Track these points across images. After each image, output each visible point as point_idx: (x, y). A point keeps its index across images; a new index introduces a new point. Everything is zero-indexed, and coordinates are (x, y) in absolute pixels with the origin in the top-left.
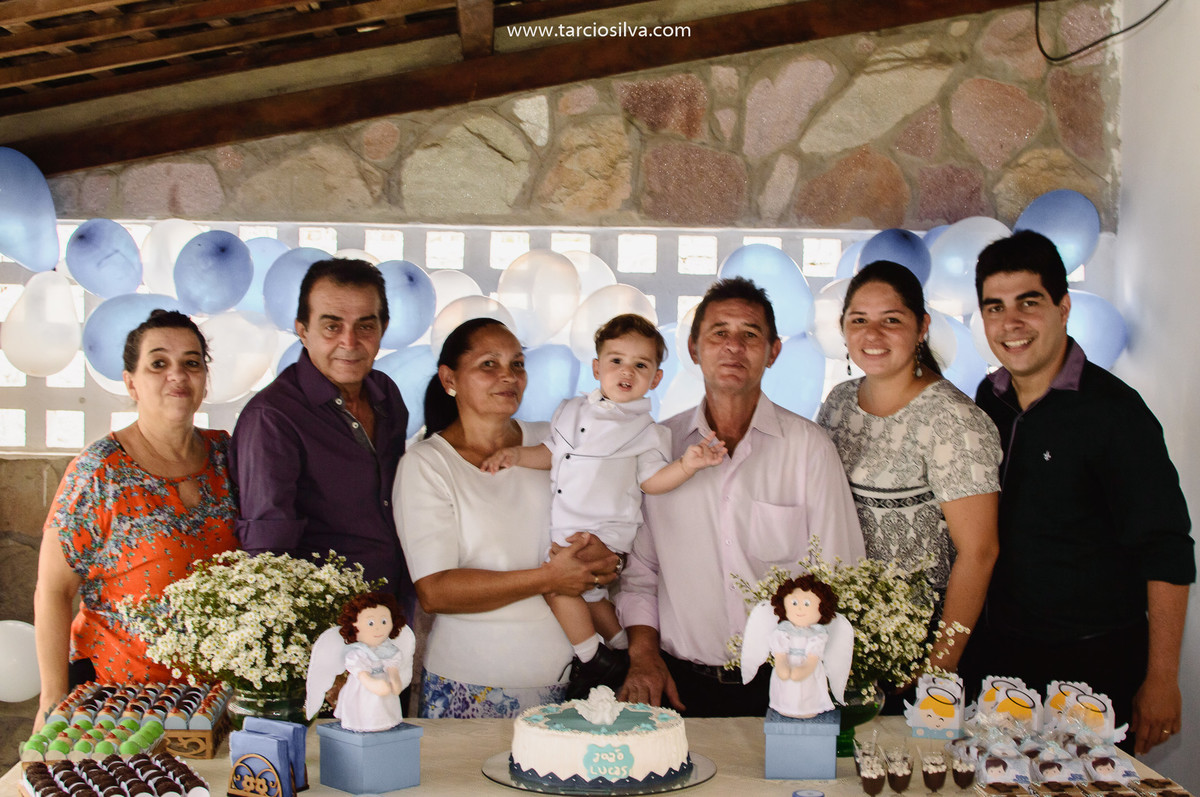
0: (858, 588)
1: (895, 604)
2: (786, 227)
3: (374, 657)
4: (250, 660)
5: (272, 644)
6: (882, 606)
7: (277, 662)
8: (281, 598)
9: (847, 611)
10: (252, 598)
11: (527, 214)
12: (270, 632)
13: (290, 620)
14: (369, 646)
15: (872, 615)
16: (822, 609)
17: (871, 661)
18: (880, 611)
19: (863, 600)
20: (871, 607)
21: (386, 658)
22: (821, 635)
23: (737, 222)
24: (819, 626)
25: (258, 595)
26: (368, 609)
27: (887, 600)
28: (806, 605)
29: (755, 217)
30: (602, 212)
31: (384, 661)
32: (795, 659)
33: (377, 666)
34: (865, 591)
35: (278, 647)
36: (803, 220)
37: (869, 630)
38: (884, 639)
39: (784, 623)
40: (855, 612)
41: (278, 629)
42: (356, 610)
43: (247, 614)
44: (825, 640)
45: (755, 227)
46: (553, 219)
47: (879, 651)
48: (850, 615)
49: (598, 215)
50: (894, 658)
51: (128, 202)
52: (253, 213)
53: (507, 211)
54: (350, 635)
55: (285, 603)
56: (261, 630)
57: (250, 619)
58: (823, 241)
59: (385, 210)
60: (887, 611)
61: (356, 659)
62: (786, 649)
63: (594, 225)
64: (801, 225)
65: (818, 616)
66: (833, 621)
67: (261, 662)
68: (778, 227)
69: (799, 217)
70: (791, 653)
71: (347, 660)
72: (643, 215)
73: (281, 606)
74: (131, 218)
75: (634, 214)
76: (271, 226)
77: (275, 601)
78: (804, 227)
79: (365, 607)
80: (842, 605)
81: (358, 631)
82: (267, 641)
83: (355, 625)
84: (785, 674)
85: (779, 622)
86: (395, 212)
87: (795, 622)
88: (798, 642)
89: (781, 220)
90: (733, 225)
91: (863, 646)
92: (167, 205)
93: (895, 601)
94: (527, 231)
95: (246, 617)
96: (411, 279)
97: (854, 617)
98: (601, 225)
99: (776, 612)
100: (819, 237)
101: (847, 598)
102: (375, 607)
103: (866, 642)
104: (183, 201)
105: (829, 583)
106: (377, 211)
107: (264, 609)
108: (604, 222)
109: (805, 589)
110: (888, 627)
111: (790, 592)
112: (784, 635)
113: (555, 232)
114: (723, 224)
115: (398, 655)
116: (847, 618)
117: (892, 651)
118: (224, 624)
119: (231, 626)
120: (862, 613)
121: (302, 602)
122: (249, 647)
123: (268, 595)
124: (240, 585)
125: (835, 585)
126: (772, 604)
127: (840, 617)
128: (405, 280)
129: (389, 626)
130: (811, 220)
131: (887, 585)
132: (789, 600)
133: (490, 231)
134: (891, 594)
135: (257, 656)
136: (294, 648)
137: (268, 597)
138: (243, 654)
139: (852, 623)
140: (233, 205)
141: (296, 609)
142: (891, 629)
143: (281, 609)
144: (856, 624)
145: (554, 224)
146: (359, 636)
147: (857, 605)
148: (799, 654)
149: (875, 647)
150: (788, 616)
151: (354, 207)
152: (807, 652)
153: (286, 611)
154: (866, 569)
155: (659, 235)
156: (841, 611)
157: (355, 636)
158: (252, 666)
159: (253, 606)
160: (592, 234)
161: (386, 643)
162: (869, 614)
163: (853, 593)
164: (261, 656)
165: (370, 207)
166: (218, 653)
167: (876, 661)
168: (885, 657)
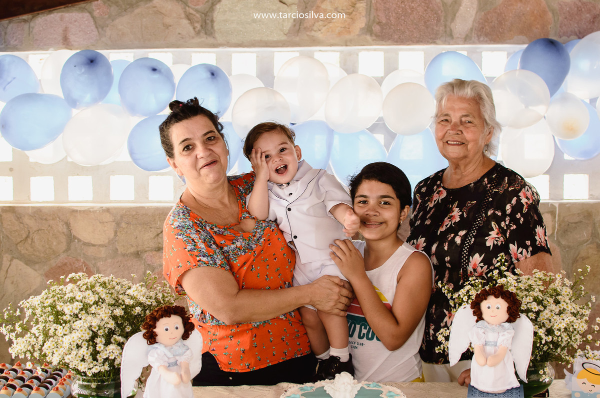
0: (536, 294)
1: (563, 305)
2: (470, 44)
3: (170, 355)
4: (79, 357)
5: (96, 344)
6: (553, 306)
7: (101, 357)
8: (103, 309)
9: (528, 311)
10: (82, 310)
11: (297, 39)
12: (95, 335)
13: (109, 326)
14: (166, 346)
15: (546, 314)
16: (509, 310)
17: (545, 348)
18: (551, 311)
19: (539, 302)
20: (545, 307)
21: (179, 355)
22: (509, 331)
23: (438, 41)
24: (507, 324)
25: (85, 308)
26: (164, 318)
27: (557, 302)
28: (498, 308)
29: (449, 37)
30: (348, 37)
31: (177, 358)
32: (489, 349)
33: (172, 361)
34: (541, 296)
35: (100, 347)
36: (482, 39)
37: (544, 325)
38: (557, 333)
39: (480, 322)
40: (533, 312)
41: (101, 333)
42: (155, 319)
43: (78, 322)
44: (513, 335)
45: (449, 44)
46: (315, 42)
47: (552, 342)
48: (530, 314)
49: (344, 38)
50: (563, 345)
51: (37, 40)
52: (118, 44)
53: (284, 38)
54: (151, 338)
55: (106, 313)
56: (88, 334)
57: (80, 326)
58: (495, 53)
59: (203, 39)
60: (557, 311)
61: (156, 355)
62: (482, 342)
63: (342, 46)
64: (480, 42)
65: (506, 316)
66: (518, 320)
67: (88, 358)
68: (464, 44)
69: (479, 37)
70: (486, 344)
71: (149, 357)
72: (374, 38)
73: (103, 316)
74: (39, 50)
75: (368, 37)
76: (130, 52)
77: (99, 311)
78: (483, 44)
79: (162, 317)
80: (524, 307)
81: (157, 335)
82: (93, 342)
83: (154, 330)
84: (482, 361)
85: (477, 321)
86: (210, 40)
87: (489, 321)
88: (491, 337)
89: (467, 39)
90: (435, 43)
91: (541, 339)
92: (62, 41)
93: (562, 303)
94: (298, 51)
95: (78, 324)
96: (213, 74)
97: (533, 316)
98: (346, 45)
99: (474, 313)
100: (493, 50)
101: (526, 301)
102: (170, 317)
103: (543, 336)
104: (72, 38)
105: (514, 291)
106: (197, 40)
107: (90, 318)
108: (348, 43)
109: (497, 297)
110: (560, 324)
111: (486, 299)
112: (481, 331)
113: (316, 51)
114: (428, 43)
115: (188, 352)
116: (527, 316)
117: (561, 340)
118: (60, 330)
119: (66, 331)
120: (538, 313)
121: (119, 312)
122: (78, 346)
123: (93, 307)
124: (72, 300)
125: (518, 292)
126: (472, 308)
127: (523, 316)
128: (209, 75)
129: (181, 330)
130: (486, 39)
131: (555, 290)
132: (484, 305)
133: (274, 52)
134: (559, 297)
135: (84, 353)
136: (112, 347)
137: (93, 309)
138: (74, 352)
139: (531, 320)
140: (103, 39)
141: (114, 318)
142: (563, 326)
143: (102, 317)
144: (534, 321)
145: (316, 46)
146: (158, 339)
147: (535, 307)
148: (492, 345)
149: (550, 339)
150: (484, 316)
151: (182, 38)
152: (498, 344)
153: (106, 319)
154: (540, 279)
155: (386, 51)
156: (522, 312)
157: (155, 339)
158: (81, 361)
159: (83, 315)
160: (341, 52)
161: (179, 344)
162: (544, 313)
163: (531, 298)
164: (87, 353)
165: (193, 38)
166: (57, 351)
167: (549, 348)
168: (556, 345)
